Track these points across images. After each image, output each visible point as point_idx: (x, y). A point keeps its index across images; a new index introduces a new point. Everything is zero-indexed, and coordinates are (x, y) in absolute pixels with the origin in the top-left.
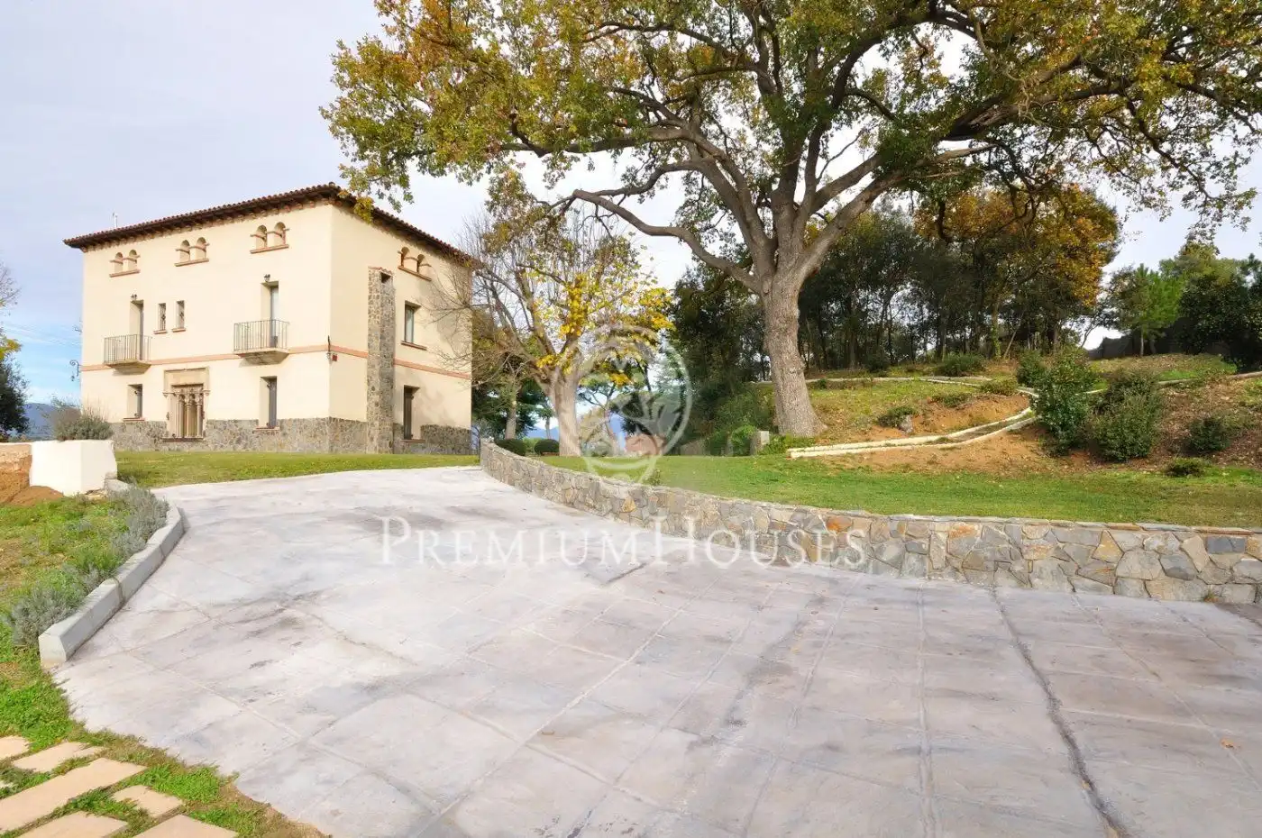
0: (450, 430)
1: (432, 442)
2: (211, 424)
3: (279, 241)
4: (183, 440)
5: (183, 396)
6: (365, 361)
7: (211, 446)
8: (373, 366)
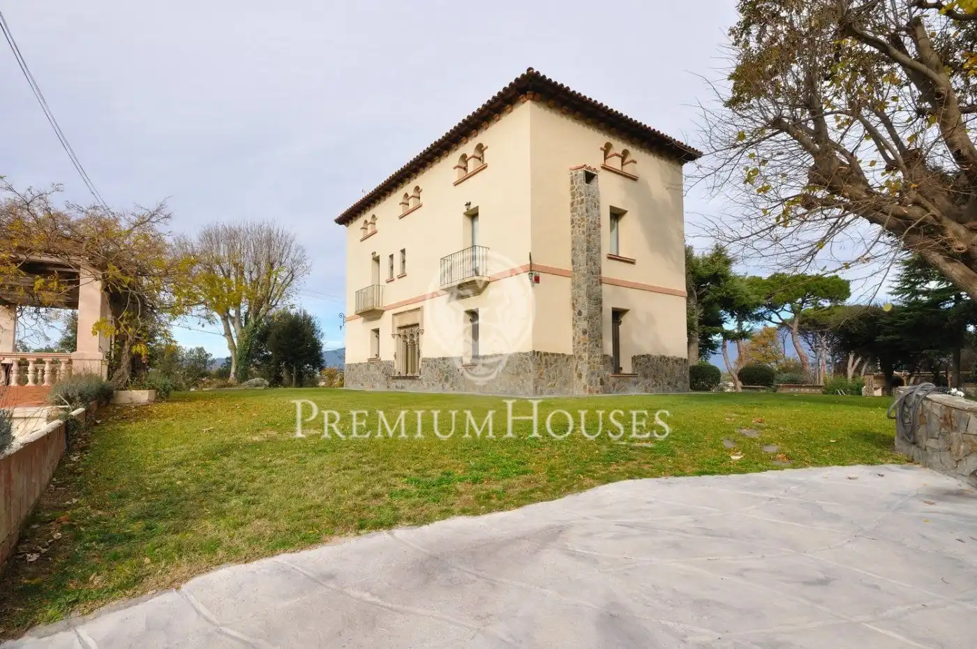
0: (665, 360)
1: (646, 376)
2: (425, 362)
3: (479, 164)
4: (405, 378)
5: (405, 336)
6: (569, 280)
7: (427, 386)
8: (579, 286)
